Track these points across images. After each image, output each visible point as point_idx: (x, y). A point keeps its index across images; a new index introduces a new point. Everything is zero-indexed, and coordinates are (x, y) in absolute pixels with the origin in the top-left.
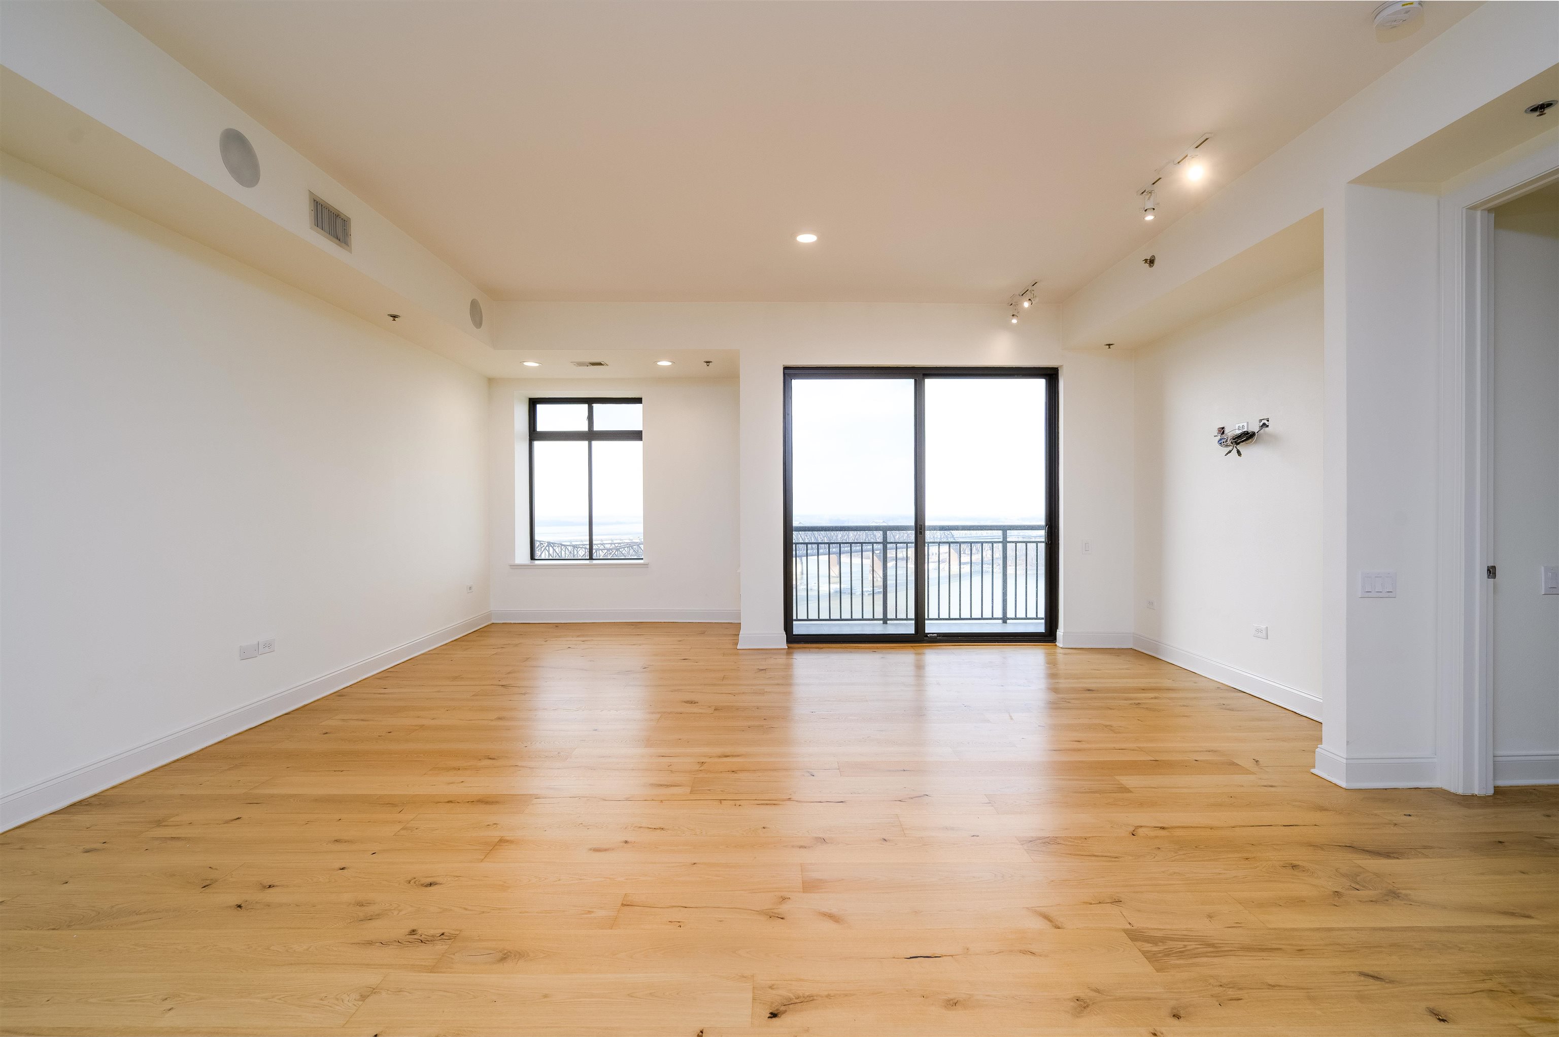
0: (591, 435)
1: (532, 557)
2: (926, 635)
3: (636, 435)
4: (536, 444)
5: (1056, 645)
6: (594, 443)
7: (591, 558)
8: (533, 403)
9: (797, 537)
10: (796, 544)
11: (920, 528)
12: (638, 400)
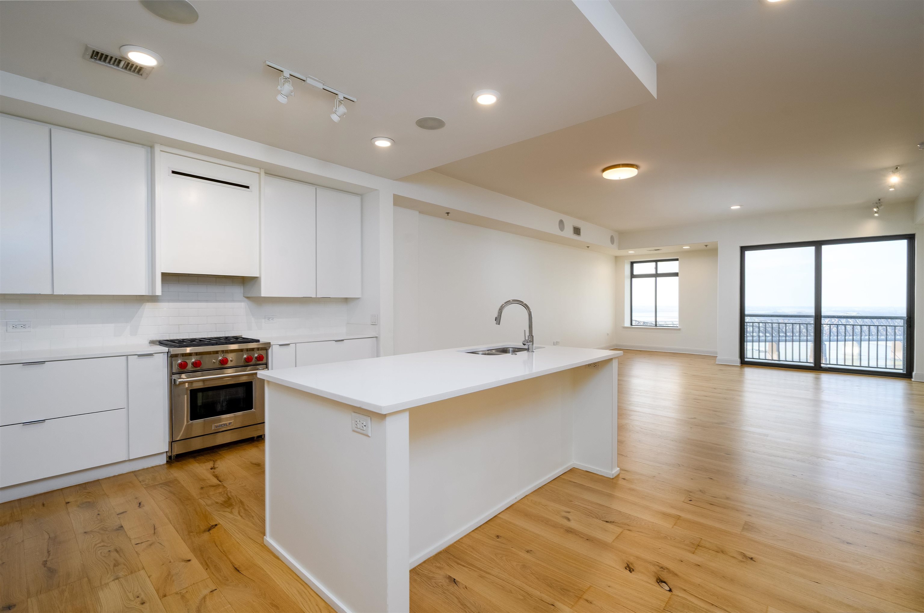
0: (656, 275)
1: (631, 325)
2: (821, 367)
3: (676, 274)
4: (633, 279)
5: (911, 380)
6: (657, 278)
7: (656, 326)
8: (632, 263)
9: (747, 319)
10: (747, 322)
11: (818, 317)
12: (677, 260)
